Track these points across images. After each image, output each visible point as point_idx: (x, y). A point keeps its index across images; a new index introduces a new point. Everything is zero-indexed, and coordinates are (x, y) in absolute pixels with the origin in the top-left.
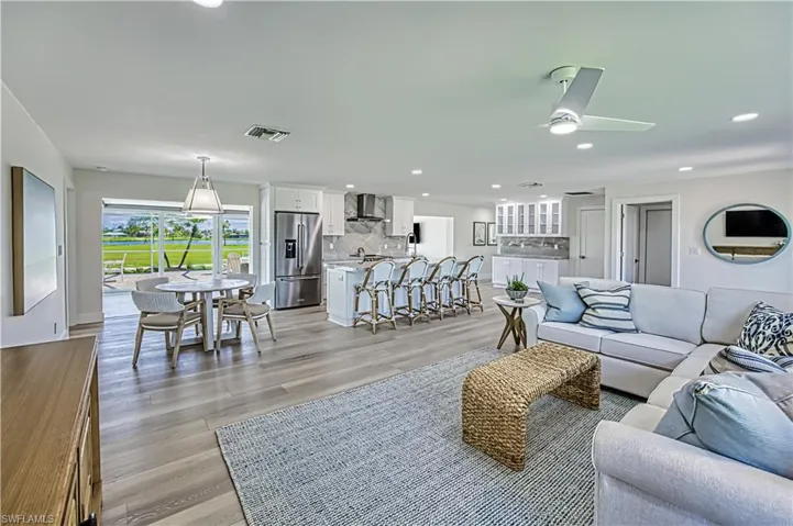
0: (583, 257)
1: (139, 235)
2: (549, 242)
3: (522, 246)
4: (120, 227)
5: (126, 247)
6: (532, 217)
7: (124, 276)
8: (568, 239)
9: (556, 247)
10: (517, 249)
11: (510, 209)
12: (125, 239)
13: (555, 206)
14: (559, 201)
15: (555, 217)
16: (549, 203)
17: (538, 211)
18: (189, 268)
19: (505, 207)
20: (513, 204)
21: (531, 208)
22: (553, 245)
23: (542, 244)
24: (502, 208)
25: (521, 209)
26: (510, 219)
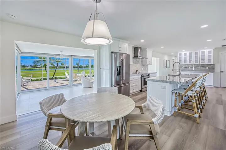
0: (222, 72)
1: (37, 68)
2: (204, 66)
3: (190, 68)
4: (31, 65)
5: (32, 71)
7: (32, 82)
8: (214, 65)
9: (207, 68)
10: (187, 69)
11: (185, 54)
12: (32, 69)
13: (209, 52)
14: (212, 50)
16: (207, 51)
17: (200, 55)
18: (56, 78)
19: (183, 53)
20: (187, 52)
21: (196, 53)
22: (206, 67)
23: (200, 67)
24: (181, 54)
25: (191, 54)
26: (185, 58)
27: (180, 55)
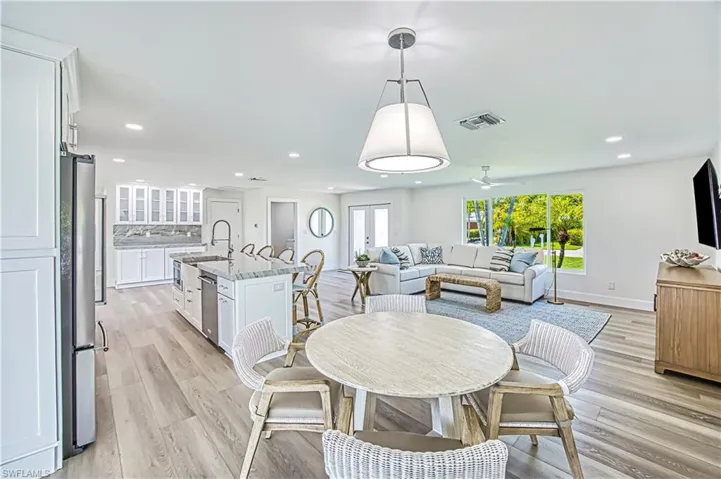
2: (180, 229)
3: (148, 234)
6: (170, 203)
8: (200, 226)
9: (189, 234)
10: (141, 238)
11: (140, 193)
14: (201, 192)
15: (196, 206)
16: (190, 191)
17: (177, 200)
19: (132, 189)
20: (145, 188)
21: (169, 194)
22: (185, 233)
23: (173, 233)
24: (128, 189)
25: (156, 194)
26: (140, 204)
27: (124, 192)
